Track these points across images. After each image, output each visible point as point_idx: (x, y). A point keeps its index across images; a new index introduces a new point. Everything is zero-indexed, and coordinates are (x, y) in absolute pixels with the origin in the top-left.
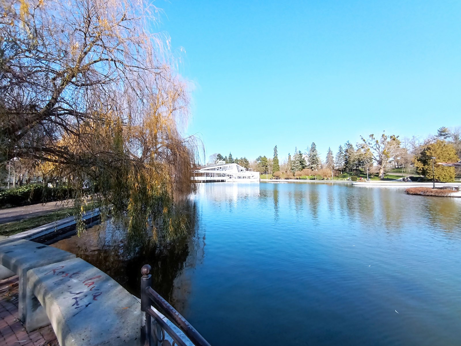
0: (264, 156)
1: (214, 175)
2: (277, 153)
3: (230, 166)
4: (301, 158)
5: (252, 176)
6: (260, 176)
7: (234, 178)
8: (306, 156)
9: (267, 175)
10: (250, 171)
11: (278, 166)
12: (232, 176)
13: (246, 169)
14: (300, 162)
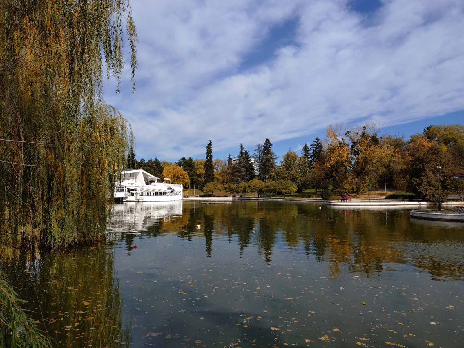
0: (190, 158)
3: (130, 174)
4: (248, 163)
5: (170, 191)
6: (183, 191)
7: (139, 195)
8: (257, 161)
9: (195, 189)
10: (166, 183)
11: (213, 175)
12: (135, 192)
13: (159, 178)
14: (247, 169)
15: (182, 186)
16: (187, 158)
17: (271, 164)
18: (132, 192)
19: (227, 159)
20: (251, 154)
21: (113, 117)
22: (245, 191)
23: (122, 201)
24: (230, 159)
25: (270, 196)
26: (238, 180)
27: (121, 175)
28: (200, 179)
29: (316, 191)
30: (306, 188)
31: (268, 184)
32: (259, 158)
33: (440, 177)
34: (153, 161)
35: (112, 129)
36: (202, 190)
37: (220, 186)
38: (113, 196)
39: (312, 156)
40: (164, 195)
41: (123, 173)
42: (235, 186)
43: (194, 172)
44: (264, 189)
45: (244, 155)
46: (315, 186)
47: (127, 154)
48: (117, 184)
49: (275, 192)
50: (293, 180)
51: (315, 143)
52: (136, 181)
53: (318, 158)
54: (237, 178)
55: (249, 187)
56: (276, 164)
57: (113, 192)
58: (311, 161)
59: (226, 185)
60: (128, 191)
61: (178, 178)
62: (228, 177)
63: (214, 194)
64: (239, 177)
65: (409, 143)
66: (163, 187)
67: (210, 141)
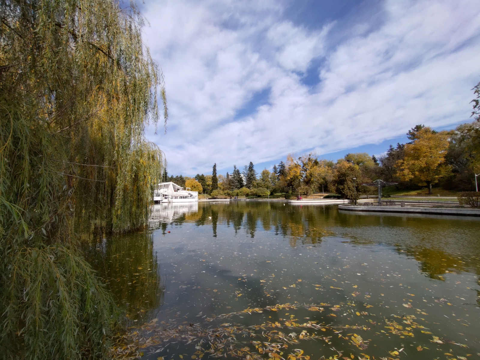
3: (164, 185)
4: (239, 178)
5: (190, 195)
6: (198, 195)
7: (170, 198)
8: (245, 176)
9: (206, 194)
10: (187, 190)
11: (217, 185)
12: (167, 196)
13: (183, 188)
14: (238, 181)
15: (197, 192)
16: (200, 174)
17: (254, 178)
18: (165, 196)
19: (226, 175)
20: (241, 171)
21: (154, 149)
22: (237, 195)
23: (159, 202)
24: (228, 175)
25: (253, 198)
26: (233, 188)
27: (158, 186)
28: (208, 188)
29: (281, 194)
30: (276, 192)
31: (252, 190)
32: (246, 174)
33: (355, 185)
34: (179, 177)
35: (153, 157)
36: (210, 195)
37: (221, 192)
38: (153, 200)
39: (279, 172)
40: (186, 198)
41: (159, 184)
42: (231, 192)
43: (205, 183)
44: (250, 194)
45: (237, 173)
46: (281, 191)
47: (162, 172)
48: (156, 191)
49: (256, 195)
50: (267, 188)
51: (280, 164)
52: (168, 190)
53: (282, 174)
54: (232, 187)
55: (240, 192)
56: (257, 178)
57: (153, 197)
58: (279, 176)
59: (226, 192)
60: (163, 196)
61: (195, 187)
62: (226, 186)
63: (218, 197)
64: (234, 186)
65: (336, 164)
66: (185, 193)
67: (215, 163)
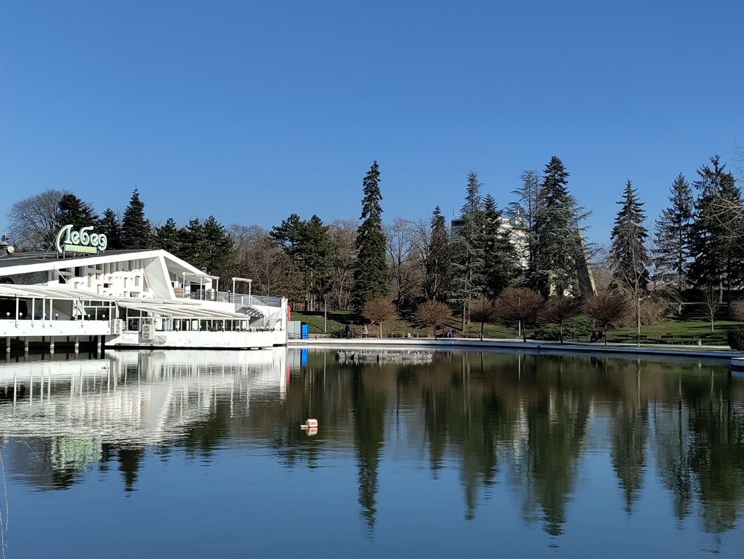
0: (314, 217)
1: (39, 308)
2: (381, 203)
3: (130, 262)
4: (494, 234)
5: (248, 317)
6: (291, 317)
7: (152, 328)
8: (521, 226)
10: (238, 291)
11: (383, 267)
12: (141, 318)
13: (217, 278)
15: (284, 302)
17: (567, 234)
18: (132, 318)
23: (102, 347)
32: (528, 217)
34: (202, 223)
45: (482, 208)
48: (88, 293)
52: (146, 285)
54: (457, 280)
60: (123, 317)
64: (465, 274)
67: (375, 162)
